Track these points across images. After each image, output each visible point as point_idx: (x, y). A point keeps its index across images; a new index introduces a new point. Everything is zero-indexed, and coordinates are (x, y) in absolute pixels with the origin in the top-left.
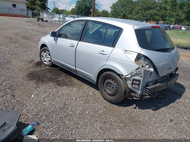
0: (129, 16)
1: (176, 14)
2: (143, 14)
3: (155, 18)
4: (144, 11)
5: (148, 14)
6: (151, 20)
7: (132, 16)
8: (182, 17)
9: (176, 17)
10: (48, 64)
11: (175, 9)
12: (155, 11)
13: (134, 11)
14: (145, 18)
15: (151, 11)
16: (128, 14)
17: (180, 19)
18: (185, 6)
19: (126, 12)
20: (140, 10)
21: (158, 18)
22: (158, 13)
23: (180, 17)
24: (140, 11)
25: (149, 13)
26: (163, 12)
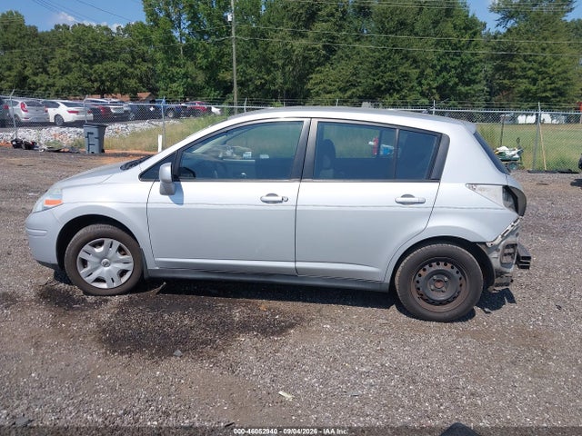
0: (38, 80)
1: (183, 72)
2: (85, 73)
3: (127, 86)
4: (85, 63)
5: (102, 73)
6: (116, 89)
7: (51, 81)
8: (199, 79)
9: (185, 80)
10: (115, 285)
11: (176, 59)
12: (121, 65)
13: (53, 62)
14: (96, 85)
15: (108, 64)
16: (36, 74)
17: (194, 85)
18: (198, 51)
19: (26, 67)
20: (71, 60)
21: (133, 83)
22: (132, 70)
23: (194, 79)
24: (74, 65)
25: (106, 70)
26: (144, 68)
